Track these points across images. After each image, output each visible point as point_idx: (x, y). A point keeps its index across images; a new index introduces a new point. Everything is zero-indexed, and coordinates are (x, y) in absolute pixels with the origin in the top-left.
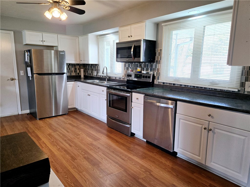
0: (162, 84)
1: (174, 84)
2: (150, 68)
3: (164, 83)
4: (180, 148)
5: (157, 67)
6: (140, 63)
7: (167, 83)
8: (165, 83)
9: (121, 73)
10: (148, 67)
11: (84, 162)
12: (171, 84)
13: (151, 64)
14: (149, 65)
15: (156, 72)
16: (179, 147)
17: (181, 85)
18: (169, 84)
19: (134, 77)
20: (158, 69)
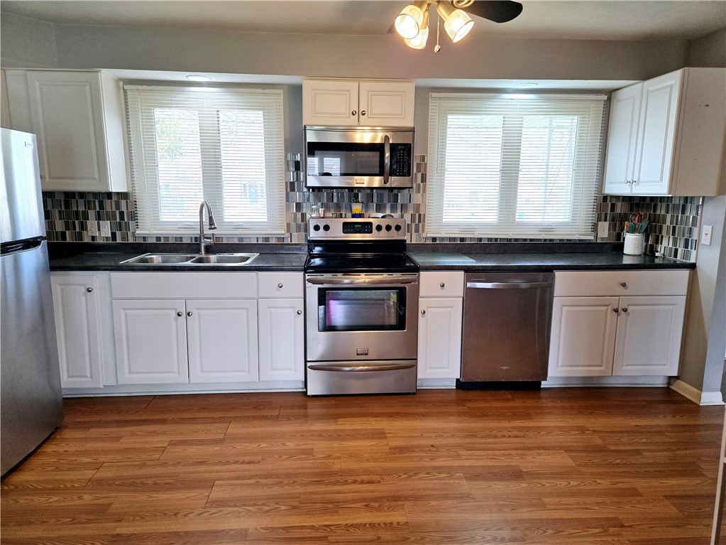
0: (428, 242)
1: (462, 239)
2: (389, 202)
3: (434, 239)
4: (562, 366)
5: (414, 201)
7: (443, 239)
8: (438, 240)
9: (266, 220)
10: (381, 201)
12: (454, 239)
15: (412, 212)
16: (559, 365)
17: (480, 239)
18: (450, 239)
19: (344, 232)
20: (418, 207)
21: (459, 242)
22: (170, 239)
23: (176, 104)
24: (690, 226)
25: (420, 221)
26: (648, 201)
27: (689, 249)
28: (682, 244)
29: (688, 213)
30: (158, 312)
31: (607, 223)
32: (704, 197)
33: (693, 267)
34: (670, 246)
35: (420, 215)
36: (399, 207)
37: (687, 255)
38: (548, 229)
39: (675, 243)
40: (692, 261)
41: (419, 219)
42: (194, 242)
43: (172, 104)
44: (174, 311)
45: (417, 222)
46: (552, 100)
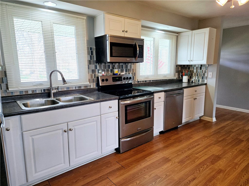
2: (125, 68)
5: (132, 68)
6: (113, 64)
8: (139, 82)
10: (122, 68)
11: (220, 164)
13: (126, 64)
14: (124, 65)
15: (132, 72)
19: (113, 81)
20: (133, 70)
21: (145, 82)
22: (29, 92)
23: (31, 18)
24: (204, 73)
25: (134, 76)
26: (186, 66)
27: (204, 79)
28: (201, 78)
29: (202, 69)
30: (52, 133)
31: (177, 73)
32: (208, 65)
33: (206, 84)
34: (196, 79)
35: (134, 73)
36: (128, 70)
37: (203, 81)
38: (165, 76)
39: (198, 78)
40: (205, 82)
41: (134, 74)
42: (43, 92)
43: (29, 18)
44: (61, 130)
45: (133, 76)
46: (167, 34)
